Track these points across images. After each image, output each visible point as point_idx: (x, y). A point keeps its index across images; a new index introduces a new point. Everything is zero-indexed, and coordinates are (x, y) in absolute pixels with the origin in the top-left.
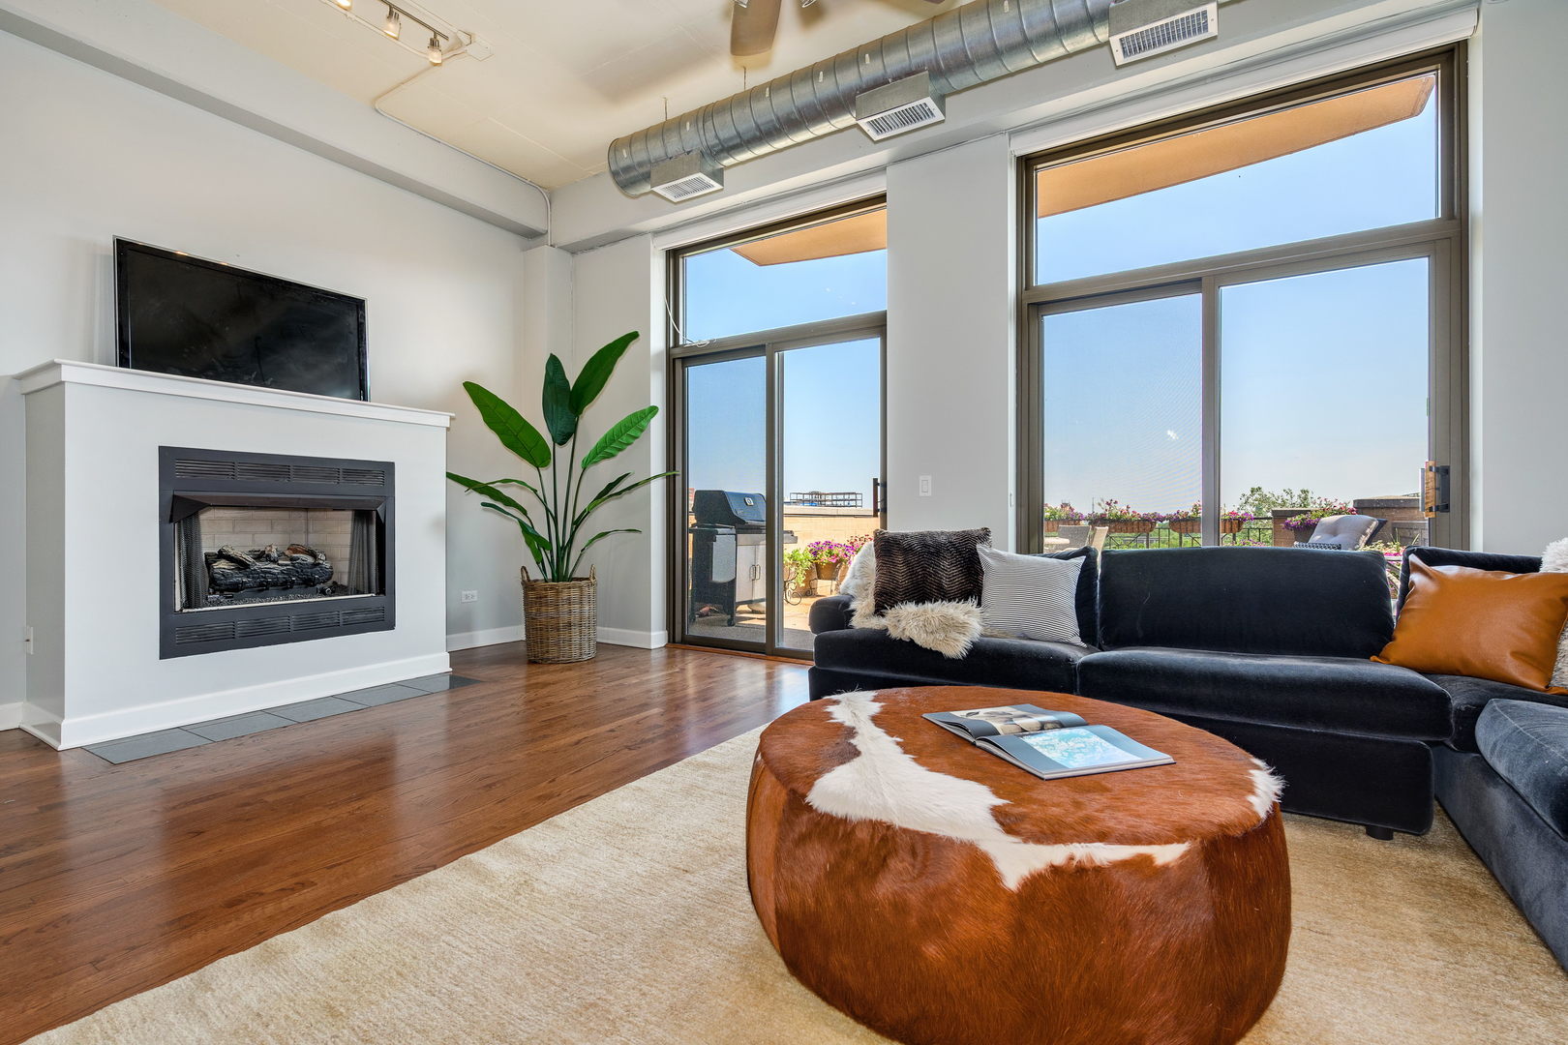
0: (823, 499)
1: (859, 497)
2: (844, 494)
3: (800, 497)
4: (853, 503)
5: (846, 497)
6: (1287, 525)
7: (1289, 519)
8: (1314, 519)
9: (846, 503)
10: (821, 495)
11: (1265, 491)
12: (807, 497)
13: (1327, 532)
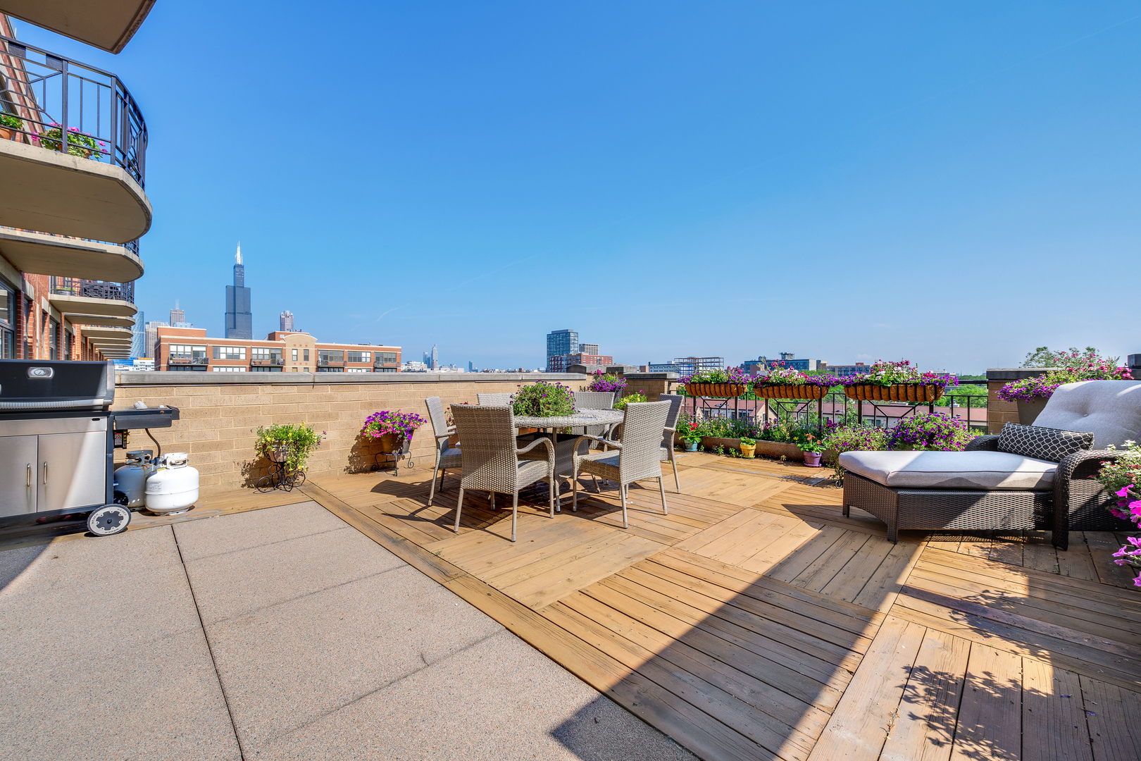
0: (697, 361)
1: (721, 360)
2: (711, 358)
3: (681, 361)
4: (716, 364)
5: (713, 360)
6: (1005, 394)
7: (1008, 384)
8: (1049, 384)
9: (713, 364)
10: (695, 359)
11: (1052, 350)
12: (685, 361)
13: (1068, 409)
